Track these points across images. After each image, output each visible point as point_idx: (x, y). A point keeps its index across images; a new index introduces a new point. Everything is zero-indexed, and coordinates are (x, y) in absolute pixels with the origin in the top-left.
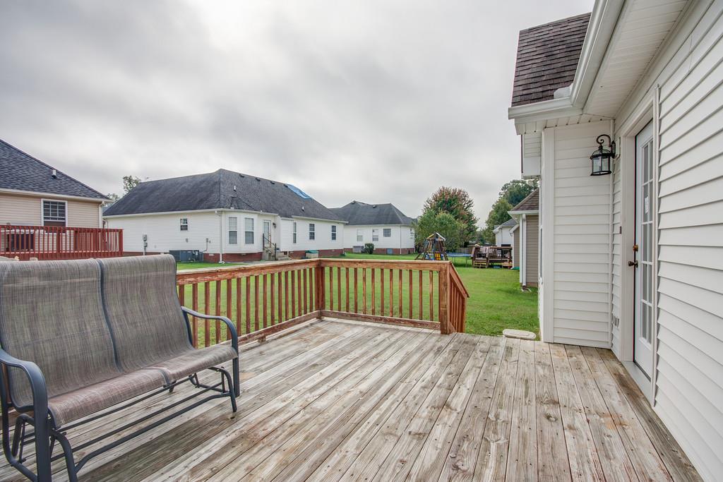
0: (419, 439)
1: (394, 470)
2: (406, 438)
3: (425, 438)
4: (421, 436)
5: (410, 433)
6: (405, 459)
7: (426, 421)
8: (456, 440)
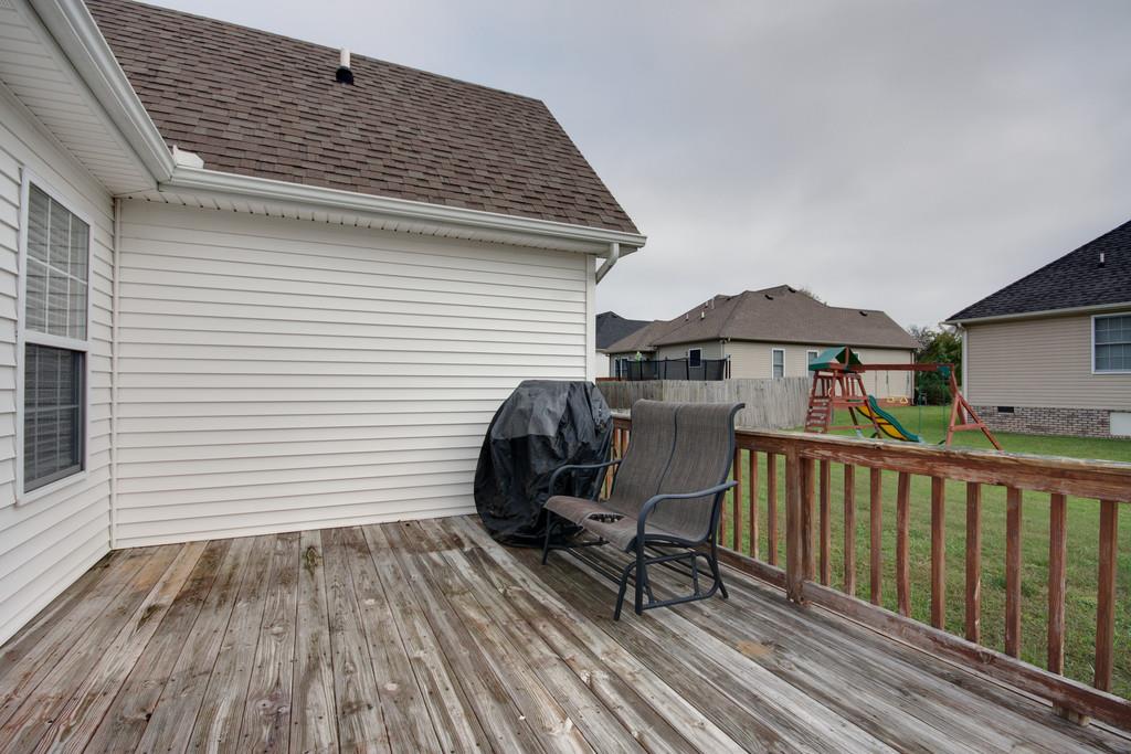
0: (349, 705)
1: (352, 663)
2: (369, 697)
3: (339, 711)
4: (348, 710)
5: (370, 707)
6: (348, 677)
7: (359, 740)
8: (286, 734)
